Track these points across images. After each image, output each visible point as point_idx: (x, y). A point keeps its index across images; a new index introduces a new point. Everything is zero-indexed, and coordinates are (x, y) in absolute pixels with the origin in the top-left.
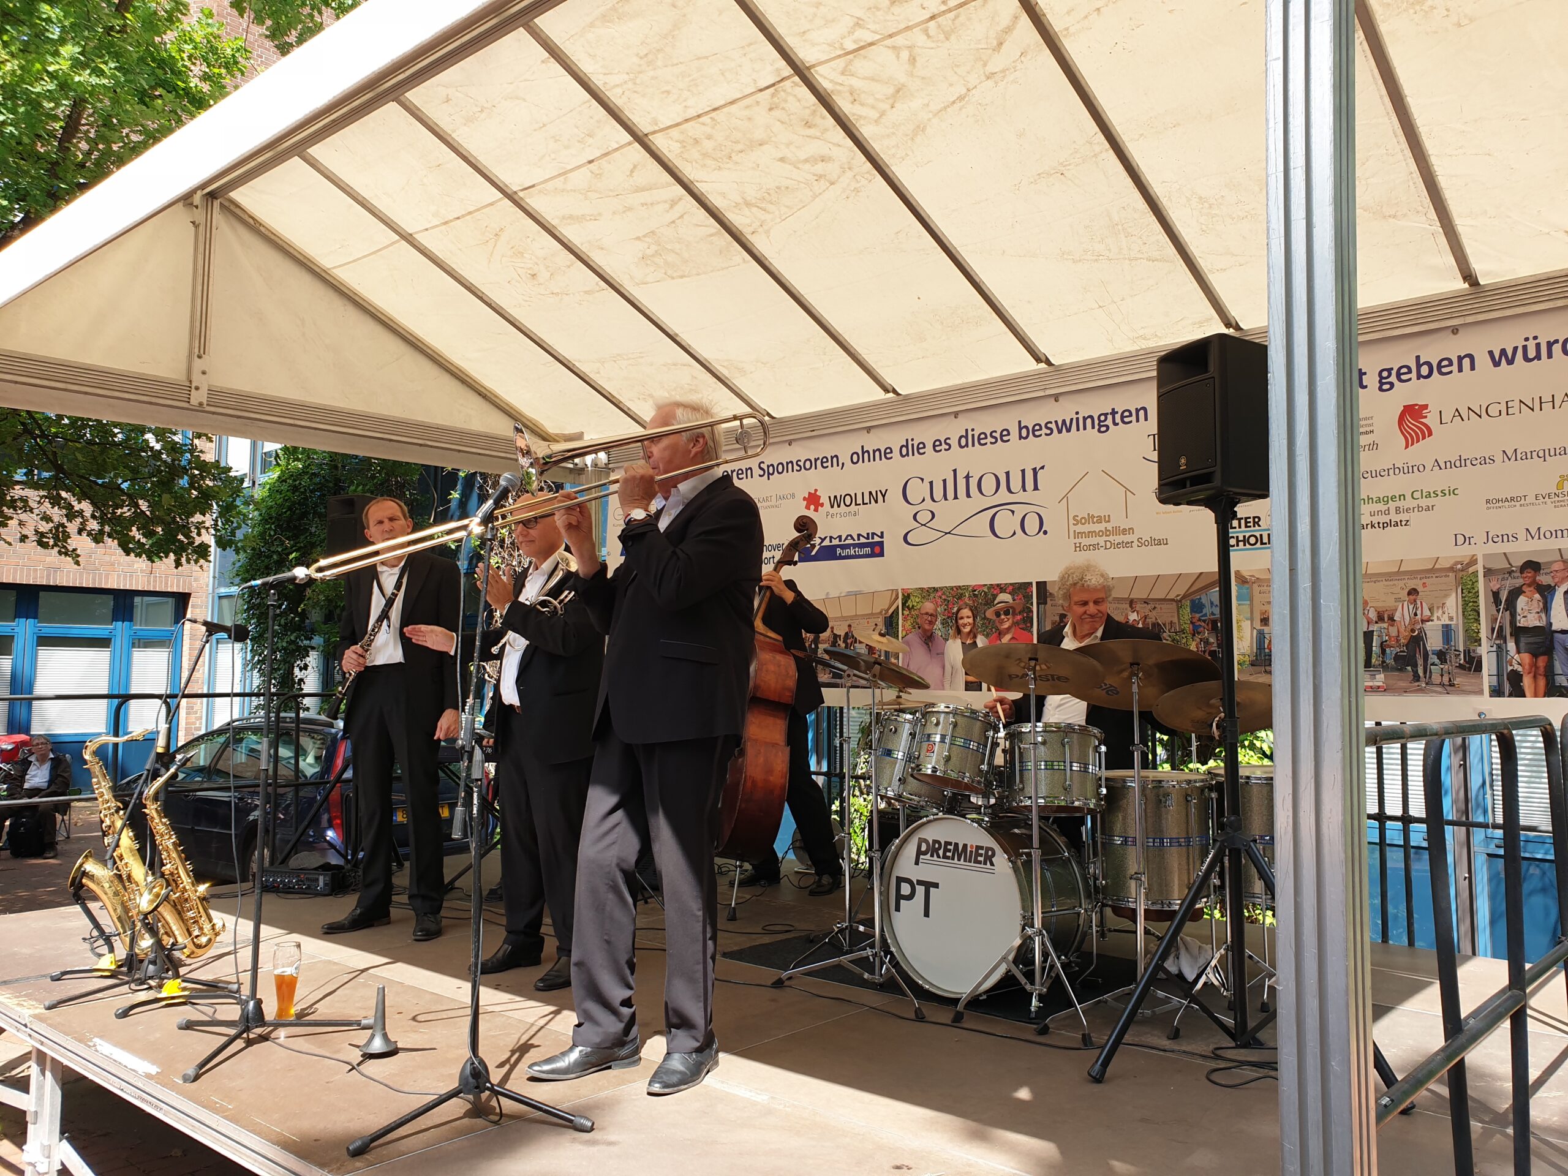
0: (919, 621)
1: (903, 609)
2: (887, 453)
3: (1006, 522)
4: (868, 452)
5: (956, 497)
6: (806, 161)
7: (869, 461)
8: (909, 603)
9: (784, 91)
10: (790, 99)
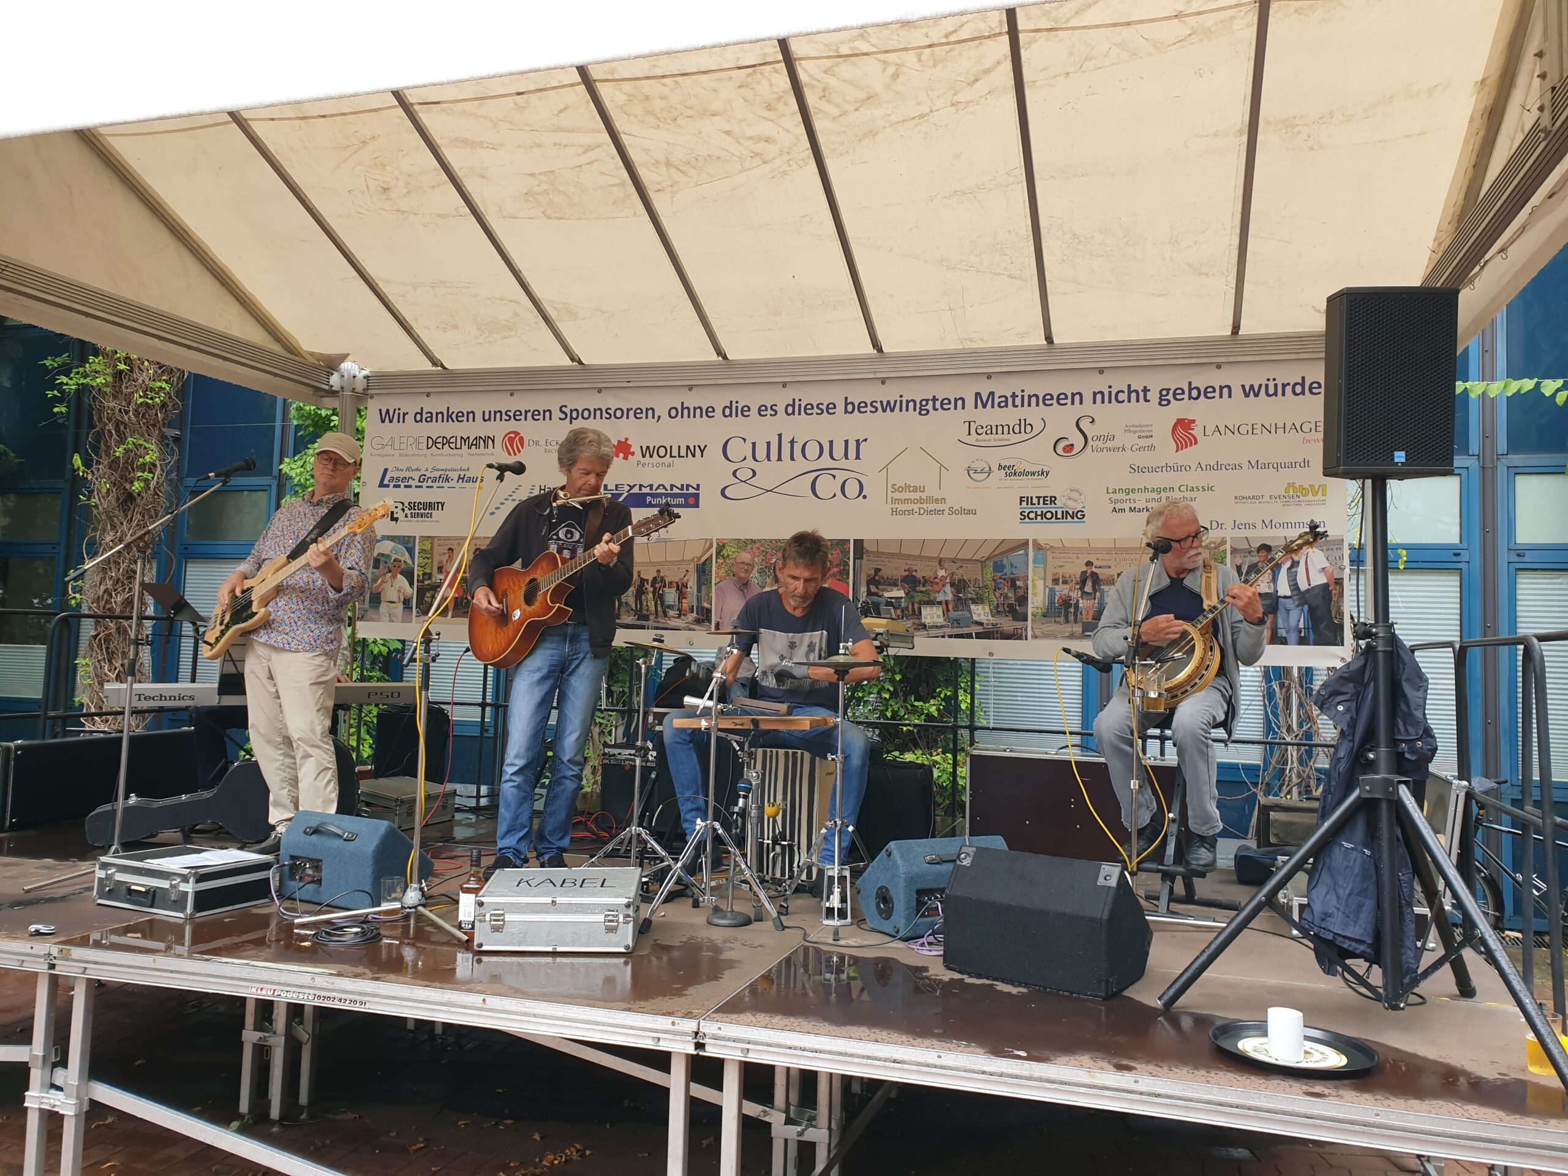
0: (734, 569)
1: (717, 558)
2: (709, 412)
3: (826, 485)
4: (688, 408)
5: (780, 459)
6: (751, 138)
7: (689, 417)
8: (724, 552)
9: (761, 74)
10: (764, 82)
